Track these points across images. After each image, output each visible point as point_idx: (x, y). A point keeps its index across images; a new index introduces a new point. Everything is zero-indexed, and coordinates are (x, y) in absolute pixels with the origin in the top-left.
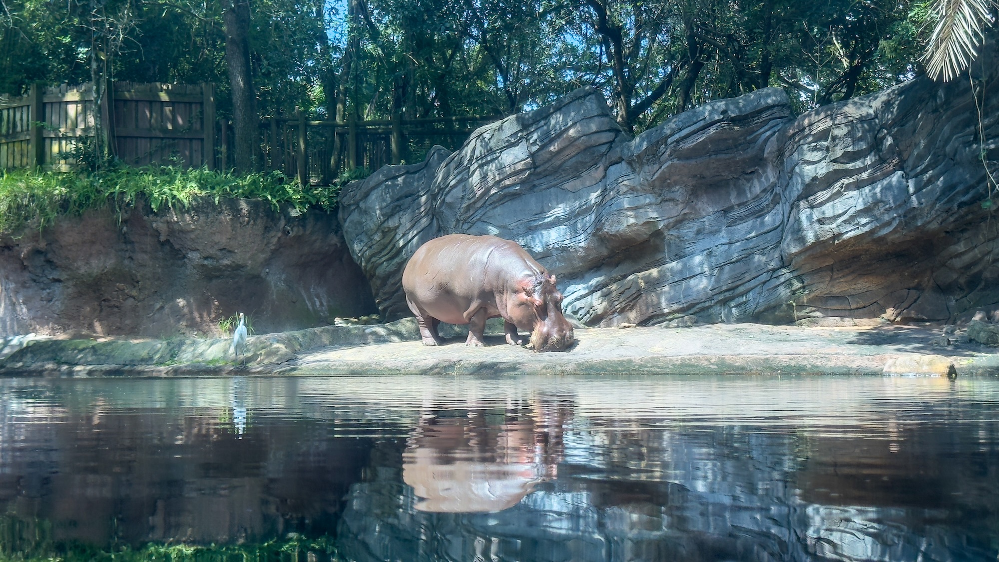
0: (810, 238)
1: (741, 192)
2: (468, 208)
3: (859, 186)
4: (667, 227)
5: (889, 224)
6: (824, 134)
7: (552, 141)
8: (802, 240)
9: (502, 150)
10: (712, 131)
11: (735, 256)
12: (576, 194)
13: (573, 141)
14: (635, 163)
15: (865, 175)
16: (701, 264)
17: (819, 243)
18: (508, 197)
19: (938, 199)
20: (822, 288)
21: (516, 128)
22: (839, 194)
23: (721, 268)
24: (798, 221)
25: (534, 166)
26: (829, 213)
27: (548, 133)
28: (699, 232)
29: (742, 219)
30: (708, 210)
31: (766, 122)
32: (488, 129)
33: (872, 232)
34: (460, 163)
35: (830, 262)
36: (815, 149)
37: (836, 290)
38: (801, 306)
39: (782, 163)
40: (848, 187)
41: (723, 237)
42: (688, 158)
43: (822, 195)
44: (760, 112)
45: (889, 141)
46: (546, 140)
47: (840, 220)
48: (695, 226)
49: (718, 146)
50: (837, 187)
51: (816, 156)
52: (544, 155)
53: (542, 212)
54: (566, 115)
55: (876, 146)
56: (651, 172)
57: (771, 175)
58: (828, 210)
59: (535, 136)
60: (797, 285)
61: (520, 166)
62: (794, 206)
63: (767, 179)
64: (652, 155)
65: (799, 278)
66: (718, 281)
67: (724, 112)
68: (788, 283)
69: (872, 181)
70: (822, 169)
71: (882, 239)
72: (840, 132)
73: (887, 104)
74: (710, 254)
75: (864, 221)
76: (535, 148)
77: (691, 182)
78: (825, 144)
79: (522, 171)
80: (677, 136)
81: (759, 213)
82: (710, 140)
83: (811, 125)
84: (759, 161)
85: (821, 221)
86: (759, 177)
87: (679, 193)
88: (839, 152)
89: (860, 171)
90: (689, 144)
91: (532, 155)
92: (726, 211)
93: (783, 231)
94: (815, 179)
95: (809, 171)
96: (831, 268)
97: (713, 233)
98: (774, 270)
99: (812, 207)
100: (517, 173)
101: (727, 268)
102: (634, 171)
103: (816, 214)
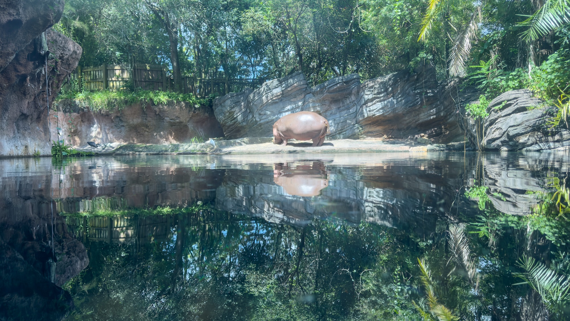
0: (366, 116)
1: (343, 103)
2: (261, 106)
3: (380, 101)
4: (323, 112)
5: (388, 112)
6: (372, 87)
7: (289, 87)
8: (364, 116)
9: (273, 89)
10: (338, 85)
11: (342, 121)
12: (295, 103)
13: (296, 87)
14: (314, 94)
15: (382, 98)
16: (331, 123)
17: (368, 117)
18: (274, 103)
19: (403, 105)
20: (367, 129)
21: (277, 83)
22: (375, 103)
23: (338, 124)
24: (362, 111)
25: (283, 94)
26: (372, 109)
27: (288, 84)
28: (331, 114)
29: (343, 110)
30: (334, 107)
31: (353, 83)
32: (268, 82)
33: (383, 114)
34: (259, 93)
35: (370, 122)
36: (369, 91)
37: (370, 130)
38: (361, 134)
39: (358, 94)
40: (378, 102)
41: (338, 115)
42: (331, 93)
43: (369, 104)
44: (352, 80)
45: (390, 89)
46: (287, 87)
47: (375, 111)
48: (330, 112)
49: (340, 90)
50: (374, 102)
51: (369, 93)
52: (286, 91)
53: (284, 108)
54: (294, 80)
55: (386, 90)
56: (321, 97)
57: (353, 98)
58: (372, 108)
59: (284, 85)
60: (361, 129)
61: (278, 94)
62: (361, 107)
63: (352, 99)
64: (321, 92)
65: (361, 127)
66: (337, 127)
67: (342, 80)
68: (358, 128)
69: (384, 100)
70: (370, 97)
71: (386, 116)
72: (377, 86)
73: (390, 79)
74: (335, 120)
75: (381, 111)
76: (284, 89)
77: (331, 100)
78: (372, 89)
79: (279, 95)
80: (329, 87)
81: (348, 109)
82: (338, 88)
83: (368, 84)
84: (350, 94)
85: (369, 111)
86: (349, 99)
87: (327, 103)
88: (376, 92)
89: (381, 97)
90: (332, 89)
91: (282, 91)
92: (339, 108)
93: (357, 114)
94: (368, 99)
95: (366, 97)
96: (370, 124)
97: (335, 114)
98: (354, 125)
99: (367, 107)
100: (277, 96)
101: (340, 124)
102: (314, 96)
103: (368, 109)
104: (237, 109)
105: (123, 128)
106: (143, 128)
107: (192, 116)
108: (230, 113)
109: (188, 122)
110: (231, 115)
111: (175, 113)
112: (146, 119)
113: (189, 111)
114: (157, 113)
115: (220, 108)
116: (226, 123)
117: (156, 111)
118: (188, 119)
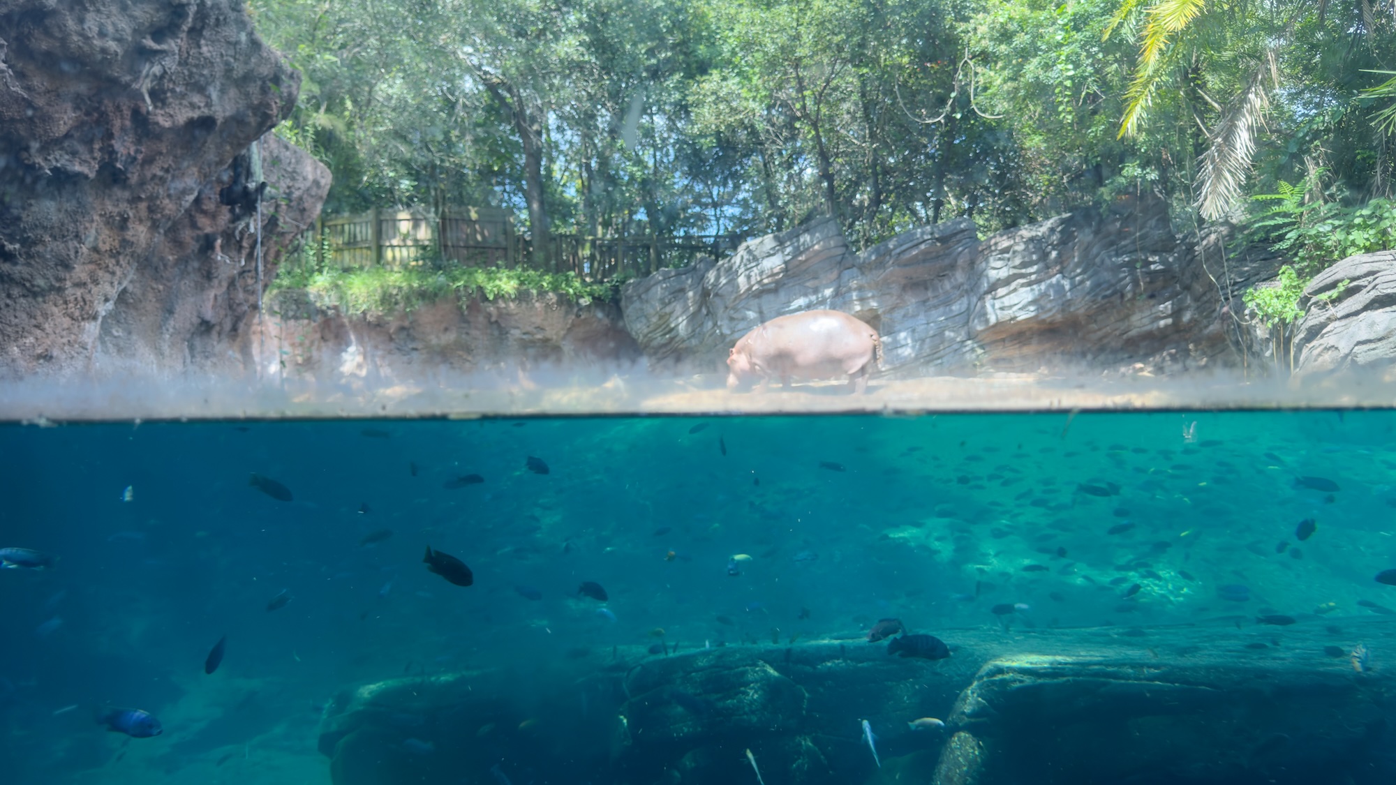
0: (993, 320)
1: (935, 289)
2: (735, 299)
3: (1030, 284)
4: (884, 312)
5: (1050, 310)
6: (1006, 250)
7: (801, 253)
8: (987, 321)
9: (763, 258)
10: (923, 247)
11: (931, 333)
12: (816, 291)
13: (817, 253)
14: (863, 268)
15: (1033, 277)
16: (905, 339)
17: (998, 324)
18: (763, 292)
19: (1088, 293)
20: (998, 352)
21: (774, 244)
22: (1015, 290)
23: (923, 341)
24: (984, 307)
25: (786, 270)
26: (1007, 304)
27: (798, 247)
28: (904, 316)
29: (936, 307)
30: (912, 300)
31: (959, 241)
32: (752, 242)
33: (1036, 317)
34: (731, 268)
35: (1004, 336)
36: (1000, 259)
37: (1004, 355)
38: (982, 365)
39: (972, 268)
40: (1023, 285)
41: (922, 319)
42: (905, 265)
43: (1001, 291)
44: (956, 234)
45: (1054, 254)
46: (797, 252)
47: (1015, 308)
48: (902, 312)
49: (926, 258)
50: (1013, 285)
51: (999, 264)
52: (795, 262)
53: (789, 302)
54: (812, 235)
55: (1044, 256)
56: (880, 275)
57: (960, 277)
58: (1007, 301)
59: (788, 250)
60: (980, 351)
61: (776, 271)
62: (981, 298)
63: (956, 279)
64: (880, 264)
65: (982, 347)
66: (921, 348)
67: (932, 234)
68: (973, 350)
69: (1038, 282)
70: (1003, 273)
71: (1044, 321)
72: (1021, 247)
73: (1052, 230)
74: (913, 331)
75: (1032, 308)
76: (788, 258)
77: (903, 282)
78: (1006, 255)
79: (778, 274)
80: (898, 251)
81: (947, 303)
82: (925, 253)
83: (996, 244)
84: (953, 267)
85: (1002, 309)
86: (949, 278)
87: (895, 289)
88: (1017, 261)
89: (1031, 274)
90: (907, 256)
91: (786, 263)
92: (924, 302)
93: (969, 316)
94: (999, 279)
95: (993, 275)
96: (1003, 340)
97: (914, 316)
98: (963, 342)
99: (994, 298)
100: (773, 275)
101: (928, 340)
102: (863, 273)
103: (998, 304)
104: (678, 307)
105: (415, 355)
106: (460, 353)
107: (573, 325)
108: (661, 317)
109: (564, 338)
110: (661, 322)
111: (533, 320)
112: (467, 334)
113: (567, 313)
114: (493, 319)
115: (637, 305)
116: (651, 340)
117: (490, 315)
118: (562, 333)
